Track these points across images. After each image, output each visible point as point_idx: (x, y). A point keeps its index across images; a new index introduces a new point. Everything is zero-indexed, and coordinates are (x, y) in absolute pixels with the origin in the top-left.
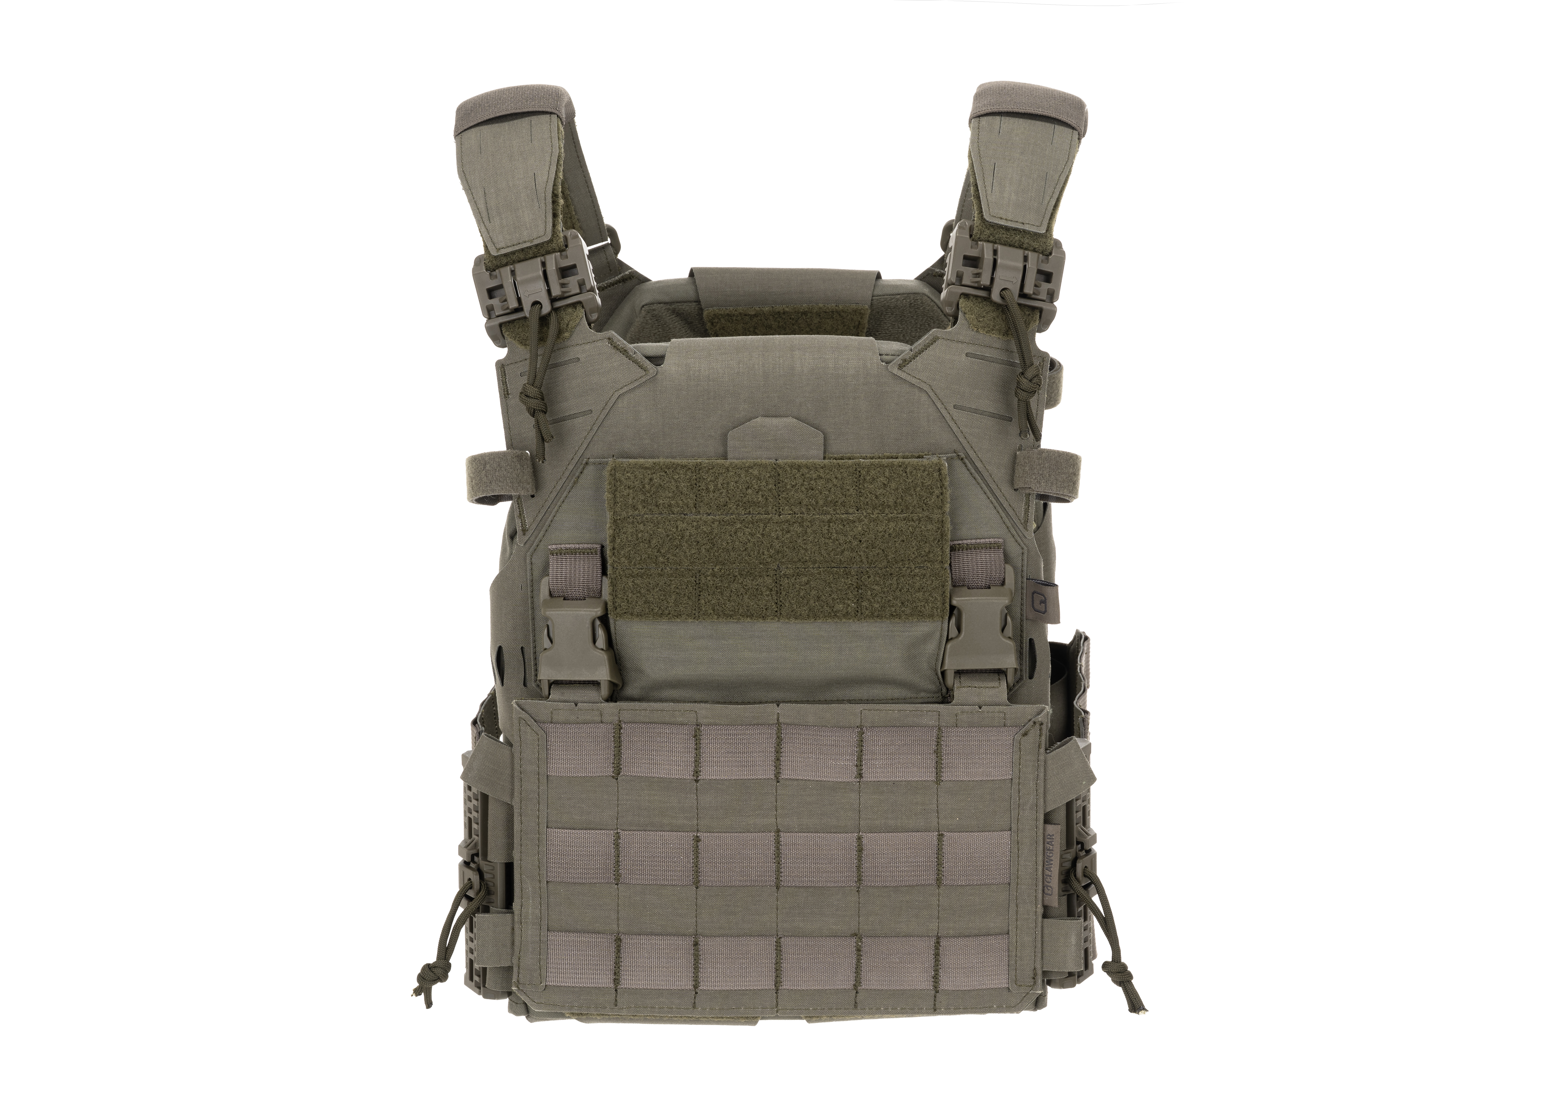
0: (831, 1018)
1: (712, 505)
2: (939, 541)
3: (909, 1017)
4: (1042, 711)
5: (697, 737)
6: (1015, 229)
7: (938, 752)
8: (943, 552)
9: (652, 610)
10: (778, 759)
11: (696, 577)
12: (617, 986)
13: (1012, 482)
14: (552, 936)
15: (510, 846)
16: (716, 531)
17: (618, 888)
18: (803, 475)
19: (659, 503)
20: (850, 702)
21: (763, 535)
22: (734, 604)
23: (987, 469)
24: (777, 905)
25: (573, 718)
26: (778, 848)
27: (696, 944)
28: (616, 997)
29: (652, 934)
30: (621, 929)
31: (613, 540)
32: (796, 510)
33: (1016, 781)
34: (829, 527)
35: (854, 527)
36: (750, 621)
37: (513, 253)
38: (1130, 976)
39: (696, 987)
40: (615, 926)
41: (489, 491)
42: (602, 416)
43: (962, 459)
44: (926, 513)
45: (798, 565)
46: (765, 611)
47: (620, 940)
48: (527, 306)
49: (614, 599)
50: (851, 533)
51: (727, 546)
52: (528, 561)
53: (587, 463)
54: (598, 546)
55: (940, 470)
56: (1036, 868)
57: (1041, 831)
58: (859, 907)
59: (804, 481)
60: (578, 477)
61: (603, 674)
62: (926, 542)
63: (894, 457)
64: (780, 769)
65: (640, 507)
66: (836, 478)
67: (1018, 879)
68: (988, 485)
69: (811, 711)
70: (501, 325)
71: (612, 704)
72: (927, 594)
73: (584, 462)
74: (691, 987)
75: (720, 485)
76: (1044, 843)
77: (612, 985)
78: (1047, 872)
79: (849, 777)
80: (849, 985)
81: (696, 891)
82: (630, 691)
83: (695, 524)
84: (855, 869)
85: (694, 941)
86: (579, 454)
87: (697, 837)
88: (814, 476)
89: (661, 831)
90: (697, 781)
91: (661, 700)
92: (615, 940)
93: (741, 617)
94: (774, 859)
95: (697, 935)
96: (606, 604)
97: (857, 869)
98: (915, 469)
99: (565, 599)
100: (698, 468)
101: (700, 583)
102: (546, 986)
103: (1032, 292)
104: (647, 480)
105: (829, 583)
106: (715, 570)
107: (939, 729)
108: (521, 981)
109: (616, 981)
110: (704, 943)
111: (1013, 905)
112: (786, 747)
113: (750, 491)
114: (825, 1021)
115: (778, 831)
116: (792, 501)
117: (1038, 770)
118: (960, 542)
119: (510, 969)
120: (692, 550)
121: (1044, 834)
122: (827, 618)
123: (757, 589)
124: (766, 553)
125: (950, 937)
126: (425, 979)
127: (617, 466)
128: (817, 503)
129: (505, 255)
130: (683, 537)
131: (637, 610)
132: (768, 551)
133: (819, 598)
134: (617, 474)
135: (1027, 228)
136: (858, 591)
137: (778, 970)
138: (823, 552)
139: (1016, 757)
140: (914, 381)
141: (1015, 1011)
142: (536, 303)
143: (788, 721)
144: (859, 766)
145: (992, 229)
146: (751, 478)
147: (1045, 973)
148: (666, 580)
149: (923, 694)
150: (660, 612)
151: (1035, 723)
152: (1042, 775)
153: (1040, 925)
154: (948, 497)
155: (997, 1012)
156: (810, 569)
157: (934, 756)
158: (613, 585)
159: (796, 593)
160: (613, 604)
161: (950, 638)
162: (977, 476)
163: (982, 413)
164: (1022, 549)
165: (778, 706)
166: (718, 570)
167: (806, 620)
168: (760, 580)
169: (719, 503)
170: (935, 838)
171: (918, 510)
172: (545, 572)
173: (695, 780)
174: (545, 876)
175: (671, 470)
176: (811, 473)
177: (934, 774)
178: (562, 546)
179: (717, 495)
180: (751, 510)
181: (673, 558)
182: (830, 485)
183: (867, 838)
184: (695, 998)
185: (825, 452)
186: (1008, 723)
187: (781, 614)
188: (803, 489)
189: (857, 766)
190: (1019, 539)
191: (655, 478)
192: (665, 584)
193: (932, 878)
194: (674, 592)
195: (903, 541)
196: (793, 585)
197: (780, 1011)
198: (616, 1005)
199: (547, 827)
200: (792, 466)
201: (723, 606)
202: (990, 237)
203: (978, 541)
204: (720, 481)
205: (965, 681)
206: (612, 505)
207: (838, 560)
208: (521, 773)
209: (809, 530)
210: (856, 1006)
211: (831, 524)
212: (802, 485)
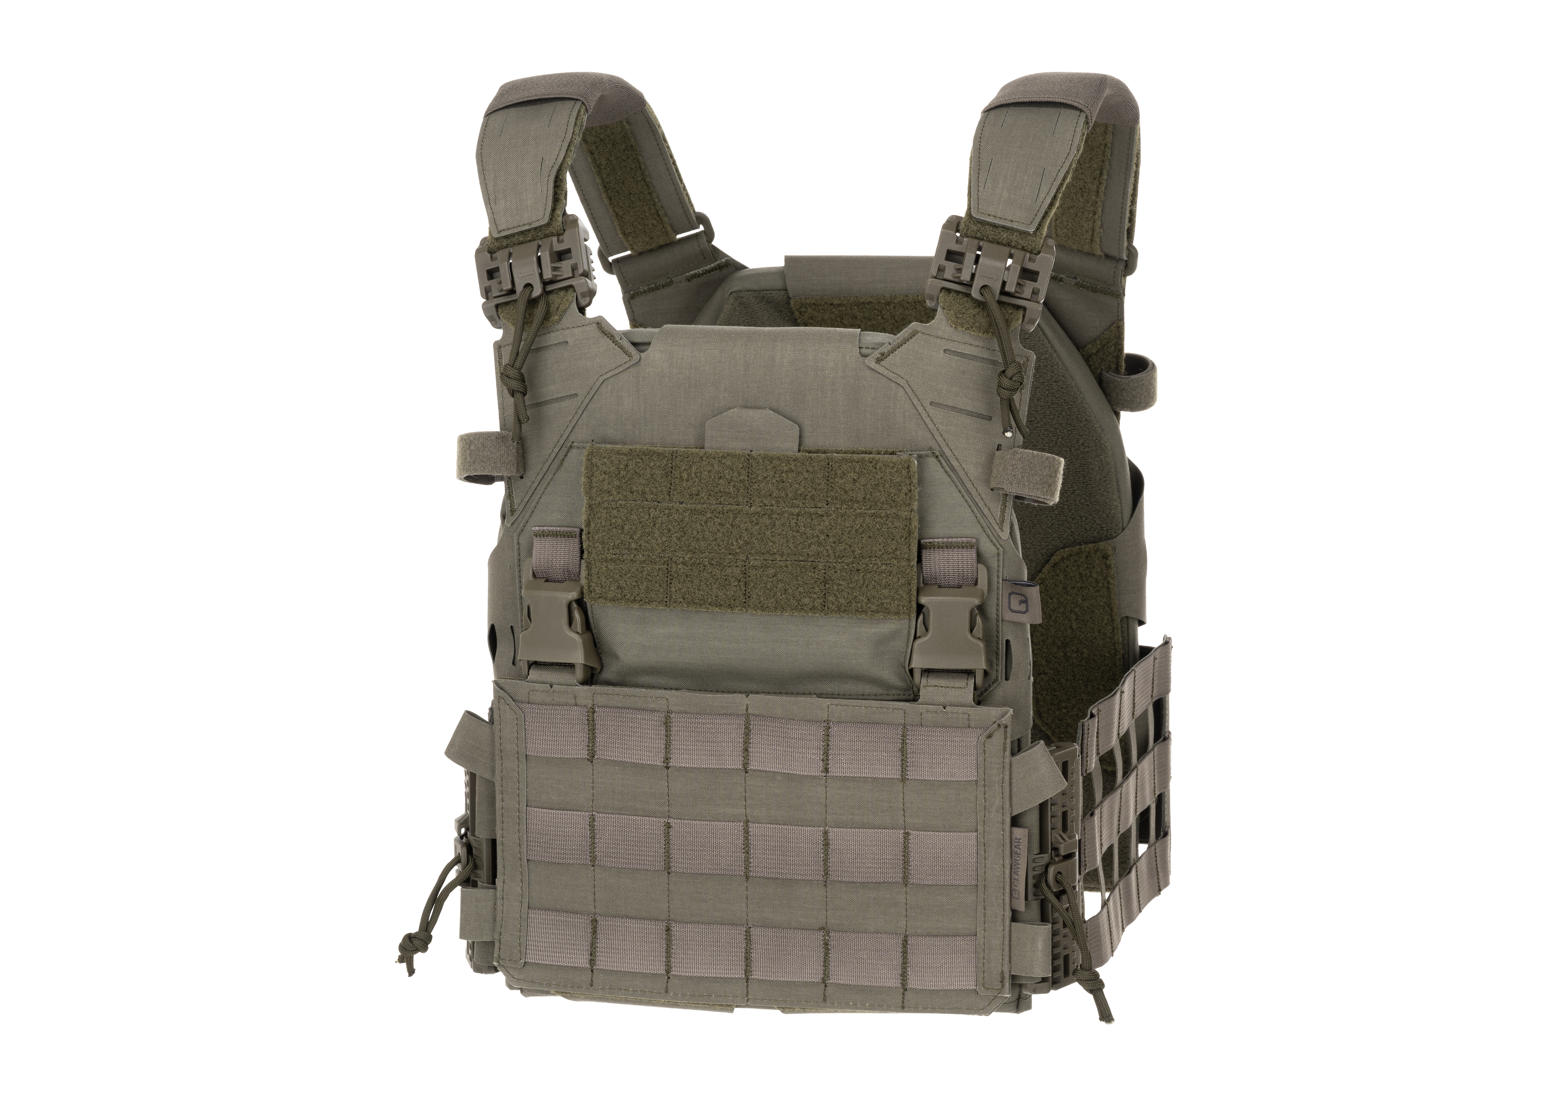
0: (804, 1010)
1: (684, 493)
2: (906, 538)
3: (880, 1012)
4: (1006, 713)
5: (667, 724)
6: (1004, 227)
7: (903, 751)
8: (910, 550)
9: (625, 596)
10: (746, 750)
11: (668, 565)
12: (593, 967)
13: (987, 481)
14: (533, 914)
15: (493, 823)
16: (686, 519)
17: (594, 870)
18: (775, 467)
19: (633, 489)
20: (820, 696)
21: (732, 526)
22: (703, 593)
23: (962, 468)
24: (747, 895)
25: (548, 699)
26: (746, 839)
27: (668, 930)
28: (592, 976)
29: (627, 917)
30: (598, 911)
31: (588, 525)
32: (766, 502)
33: (981, 783)
34: (797, 520)
35: (822, 522)
36: (718, 611)
37: (513, 235)
38: (1101, 985)
39: (668, 971)
40: (592, 907)
41: (472, 470)
42: (587, 401)
43: (937, 457)
44: (894, 510)
45: (766, 557)
46: (733, 601)
47: (596, 921)
48: (519, 288)
49: (589, 583)
50: (818, 528)
51: (697, 535)
52: (515, 542)
53: (571, 447)
54: (577, 530)
55: (909, 467)
56: (1003, 871)
57: (1008, 834)
58: (826, 902)
59: (775, 473)
60: (563, 460)
61: (578, 657)
62: (893, 539)
63: (868, 452)
64: (749, 759)
65: (615, 493)
66: (807, 471)
67: (985, 881)
68: (963, 484)
69: (778, 703)
70: (497, 306)
71: (586, 688)
72: (893, 591)
73: (568, 446)
74: (664, 972)
75: (693, 474)
76: (1011, 847)
77: (588, 966)
78: (1015, 876)
79: (816, 770)
80: (818, 978)
81: (668, 877)
82: (607, 675)
83: (667, 512)
84: (822, 863)
85: (666, 926)
86: (565, 437)
87: (668, 823)
88: (785, 469)
89: (634, 815)
90: (667, 768)
91: (637, 686)
92: (592, 921)
93: (710, 606)
94: (743, 849)
95: (670, 920)
96: (582, 588)
97: (824, 863)
98: (884, 465)
99: (547, 581)
100: (673, 455)
101: (671, 571)
102: (525, 963)
103: (1013, 291)
104: (622, 467)
105: (796, 576)
106: (686, 558)
107: (905, 727)
108: (502, 956)
109: (592, 962)
110: (676, 928)
111: (980, 907)
112: (754, 739)
113: (721, 481)
114: (798, 1012)
115: (747, 821)
116: (763, 492)
117: (1003, 773)
118: (931, 540)
119: (492, 943)
120: (664, 537)
121: (1011, 837)
122: (794, 611)
123: (726, 579)
124: (734, 543)
125: (918, 936)
126: (406, 950)
127: (594, 451)
128: (787, 495)
129: (506, 237)
130: (654, 525)
131: (610, 595)
132: (737, 541)
133: (786, 590)
134: (594, 459)
135: (1015, 226)
136: (825, 586)
137: (748, 959)
138: (791, 545)
139: (981, 759)
140: (891, 376)
141: (983, 1013)
142: (528, 286)
143: (757, 712)
144: (826, 760)
145: (980, 225)
146: (723, 468)
147: (1013, 977)
148: (638, 567)
149: (894, 691)
150: (632, 598)
151: (999, 725)
152: (1007, 778)
153: (1007, 928)
154: (916, 495)
155: (965, 1014)
156: (778, 562)
157: (899, 754)
158: (589, 568)
159: (763, 585)
160: (589, 588)
161: (918, 635)
162: (952, 474)
163: (960, 411)
164: (998, 549)
165: (747, 696)
166: (689, 558)
167: (773, 612)
168: (729, 571)
169: (692, 491)
170: (901, 836)
171: (886, 506)
172: (530, 553)
173: (666, 767)
174: (525, 854)
175: (647, 457)
176: (782, 465)
177: (899, 773)
178: (545, 528)
179: (690, 483)
180: (722, 499)
181: (645, 544)
182: (801, 478)
183: (833, 833)
184: (667, 982)
185: (800, 445)
186: (972, 724)
187: (749, 605)
188: (774, 481)
189: (823, 760)
190: (994, 539)
191: (631, 464)
192: (637, 570)
193: (899, 877)
194: (646, 579)
195: (870, 537)
196: (761, 577)
197: (750, 1001)
198: (592, 985)
199: (527, 806)
200: (765, 458)
201: (693, 595)
202: (977, 233)
203: (950, 540)
204: (694, 469)
205: (933, 681)
206: (588, 490)
207: (805, 554)
208: (501, 751)
209: (777, 523)
210: (825, 1000)
211: (800, 518)
212: (774, 477)
